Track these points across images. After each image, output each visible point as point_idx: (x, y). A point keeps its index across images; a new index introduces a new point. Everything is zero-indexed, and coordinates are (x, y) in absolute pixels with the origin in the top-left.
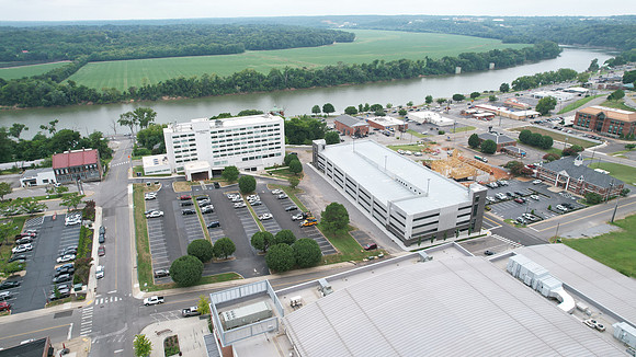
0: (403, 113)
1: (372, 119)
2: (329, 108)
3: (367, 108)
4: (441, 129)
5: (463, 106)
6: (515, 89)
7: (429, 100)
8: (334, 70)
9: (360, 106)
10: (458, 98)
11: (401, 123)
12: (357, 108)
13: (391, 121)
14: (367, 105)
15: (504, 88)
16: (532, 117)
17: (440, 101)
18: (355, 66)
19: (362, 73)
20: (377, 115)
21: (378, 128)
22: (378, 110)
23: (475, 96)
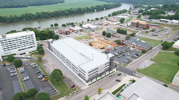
0: (81, 25)
1: (71, 28)
2: (56, 25)
3: (69, 24)
4: (93, 30)
5: (99, 22)
6: (112, 15)
7: (88, 20)
8: (58, 12)
9: (67, 23)
10: (97, 19)
11: (81, 28)
12: (66, 24)
13: (77, 28)
14: (69, 23)
15: (109, 16)
16: (119, 24)
17: (92, 20)
18: (64, 10)
19: (67, 12)
20: (73, 26)
21: (73, 31)
22: (73, 25)
23: (102, 18)
